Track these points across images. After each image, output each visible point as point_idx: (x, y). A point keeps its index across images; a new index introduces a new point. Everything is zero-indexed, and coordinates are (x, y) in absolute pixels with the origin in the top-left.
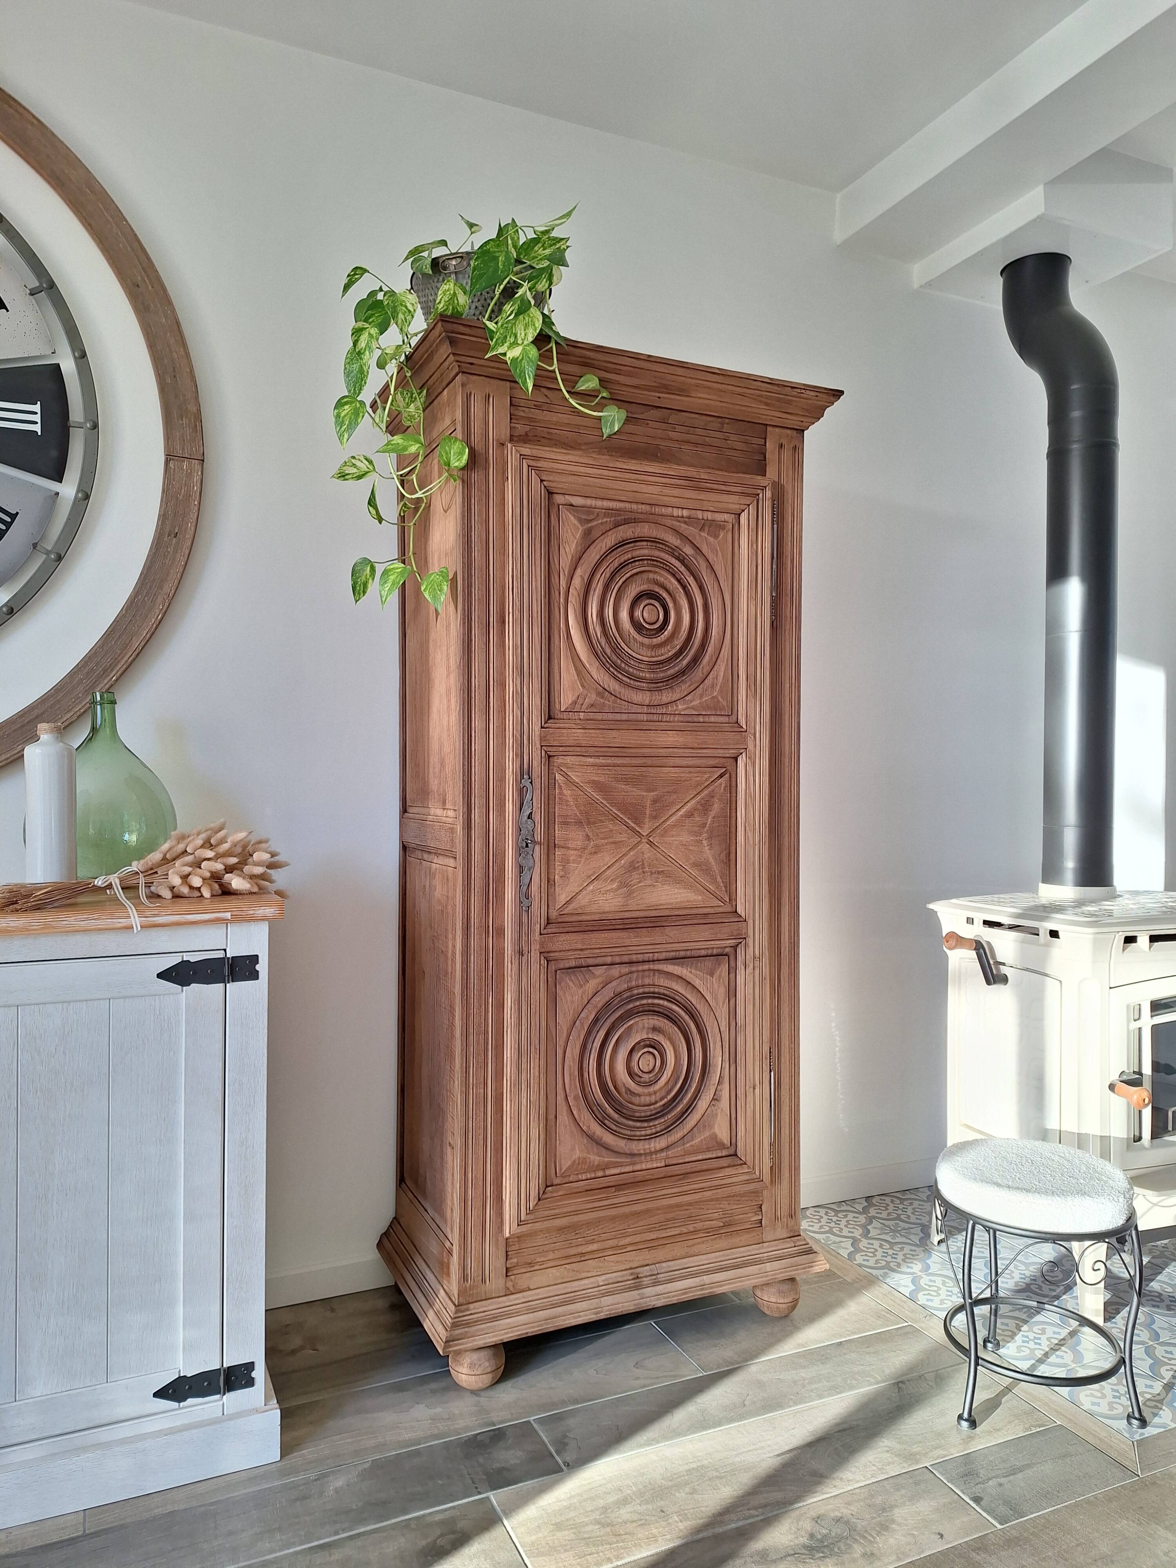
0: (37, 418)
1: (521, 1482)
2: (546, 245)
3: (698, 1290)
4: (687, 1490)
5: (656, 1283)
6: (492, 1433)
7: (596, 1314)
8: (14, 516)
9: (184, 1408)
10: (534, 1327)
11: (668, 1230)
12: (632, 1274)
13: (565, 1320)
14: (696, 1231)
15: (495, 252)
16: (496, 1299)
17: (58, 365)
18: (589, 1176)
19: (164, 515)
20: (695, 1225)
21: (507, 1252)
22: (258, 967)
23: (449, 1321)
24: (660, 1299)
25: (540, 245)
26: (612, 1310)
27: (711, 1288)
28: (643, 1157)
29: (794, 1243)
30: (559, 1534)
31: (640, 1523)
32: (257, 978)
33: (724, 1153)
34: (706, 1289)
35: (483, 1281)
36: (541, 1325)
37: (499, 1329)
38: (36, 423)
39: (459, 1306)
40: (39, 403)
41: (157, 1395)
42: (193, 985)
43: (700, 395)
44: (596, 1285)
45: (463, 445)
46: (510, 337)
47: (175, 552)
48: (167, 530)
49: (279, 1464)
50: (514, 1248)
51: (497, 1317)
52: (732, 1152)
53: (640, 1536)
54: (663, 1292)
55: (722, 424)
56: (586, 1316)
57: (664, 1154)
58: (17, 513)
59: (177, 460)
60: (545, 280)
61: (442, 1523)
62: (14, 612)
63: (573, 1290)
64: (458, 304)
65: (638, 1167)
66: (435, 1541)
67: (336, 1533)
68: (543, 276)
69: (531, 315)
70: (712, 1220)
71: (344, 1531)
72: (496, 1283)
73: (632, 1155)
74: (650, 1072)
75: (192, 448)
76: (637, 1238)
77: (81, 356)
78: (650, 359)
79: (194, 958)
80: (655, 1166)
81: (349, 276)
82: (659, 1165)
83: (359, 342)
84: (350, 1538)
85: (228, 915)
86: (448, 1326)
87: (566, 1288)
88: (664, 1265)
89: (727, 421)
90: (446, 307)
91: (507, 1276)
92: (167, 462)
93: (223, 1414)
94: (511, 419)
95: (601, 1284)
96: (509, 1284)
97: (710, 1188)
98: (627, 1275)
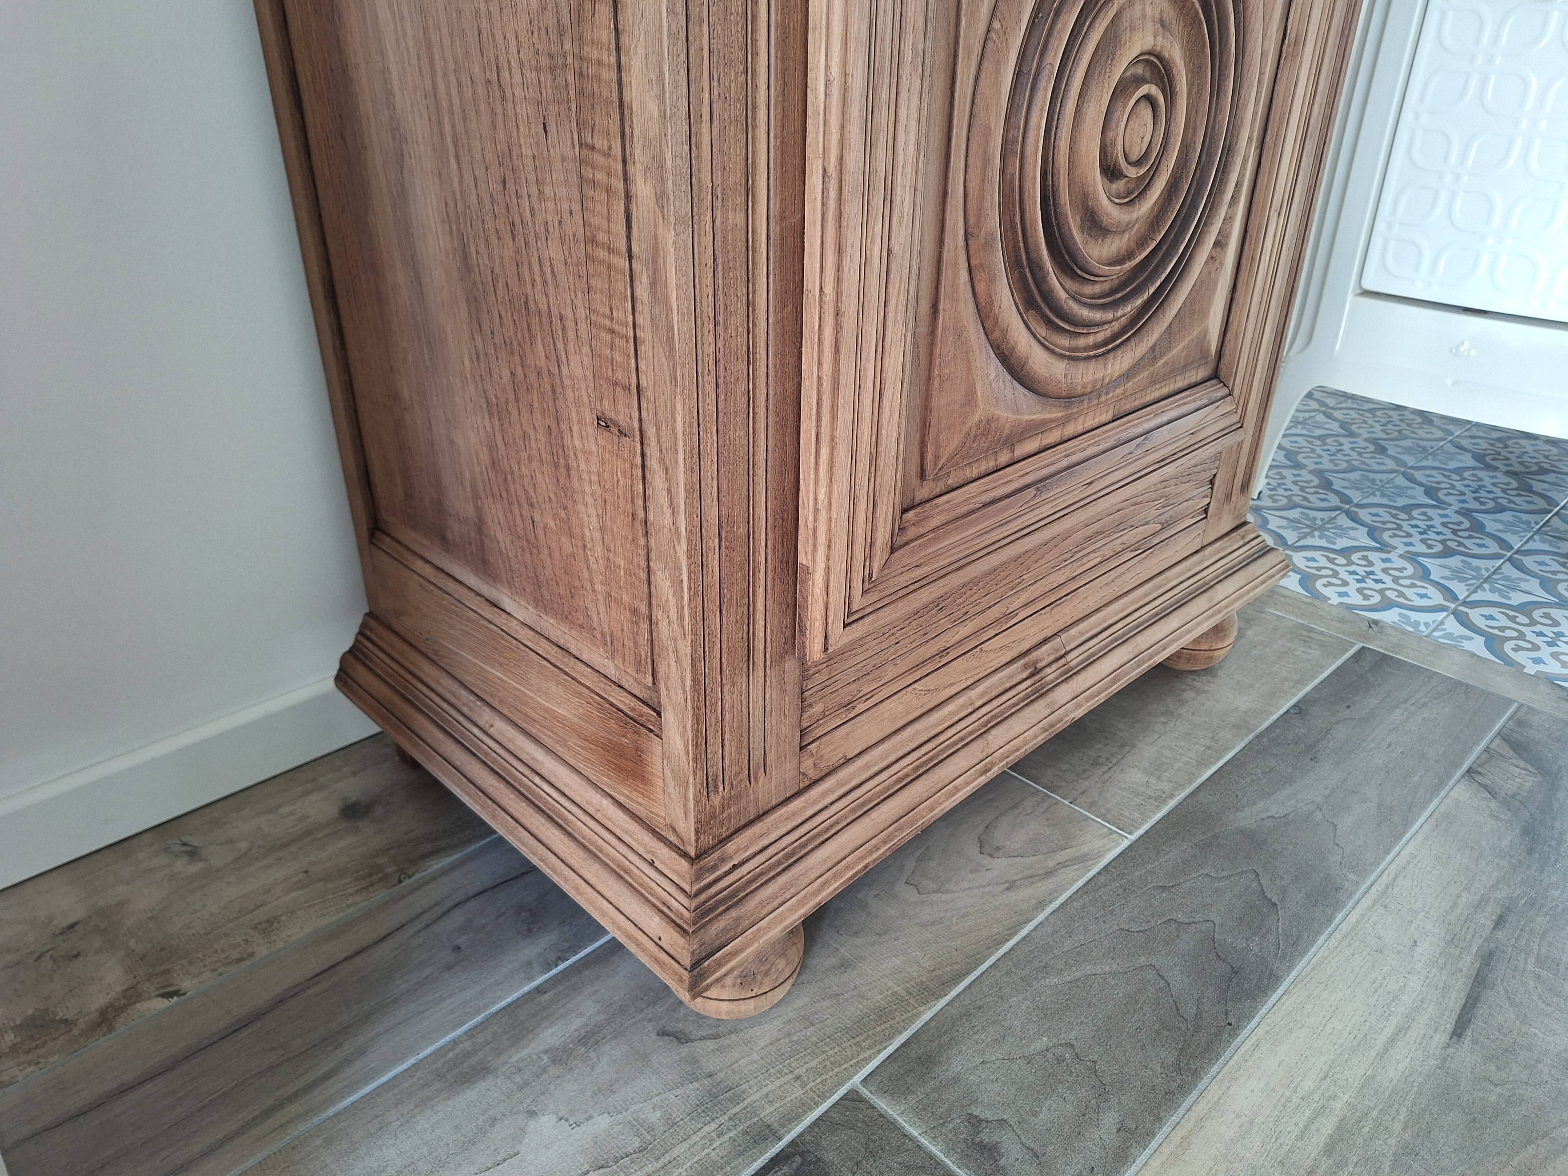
10: (877, 848)
12: (1025, 667)
13: (932, 809)
16: (782, 810)
20: (1124, 538)
21: (802, 695)
23: (680, 905)
24: (1080, 705)
28: (1086, 402)
33: (1200, 373)
35: (753, 776)
36: (889, 838)
37: (806, 881)
39: (698, 857)
44: (970, 709)
51: (793, 853)
52: (1211, 370)
57: (1122, 388)
72: (780, 771)
73: (1071, 398)
74: (1140, 161)
76: (1037, 590)
80: (1097, 419)
82: (1104, 419)
86: (681, 917)
88: (1073, 631)
91: (801, 749)
96: (806, 765)
98: (1018, 671)
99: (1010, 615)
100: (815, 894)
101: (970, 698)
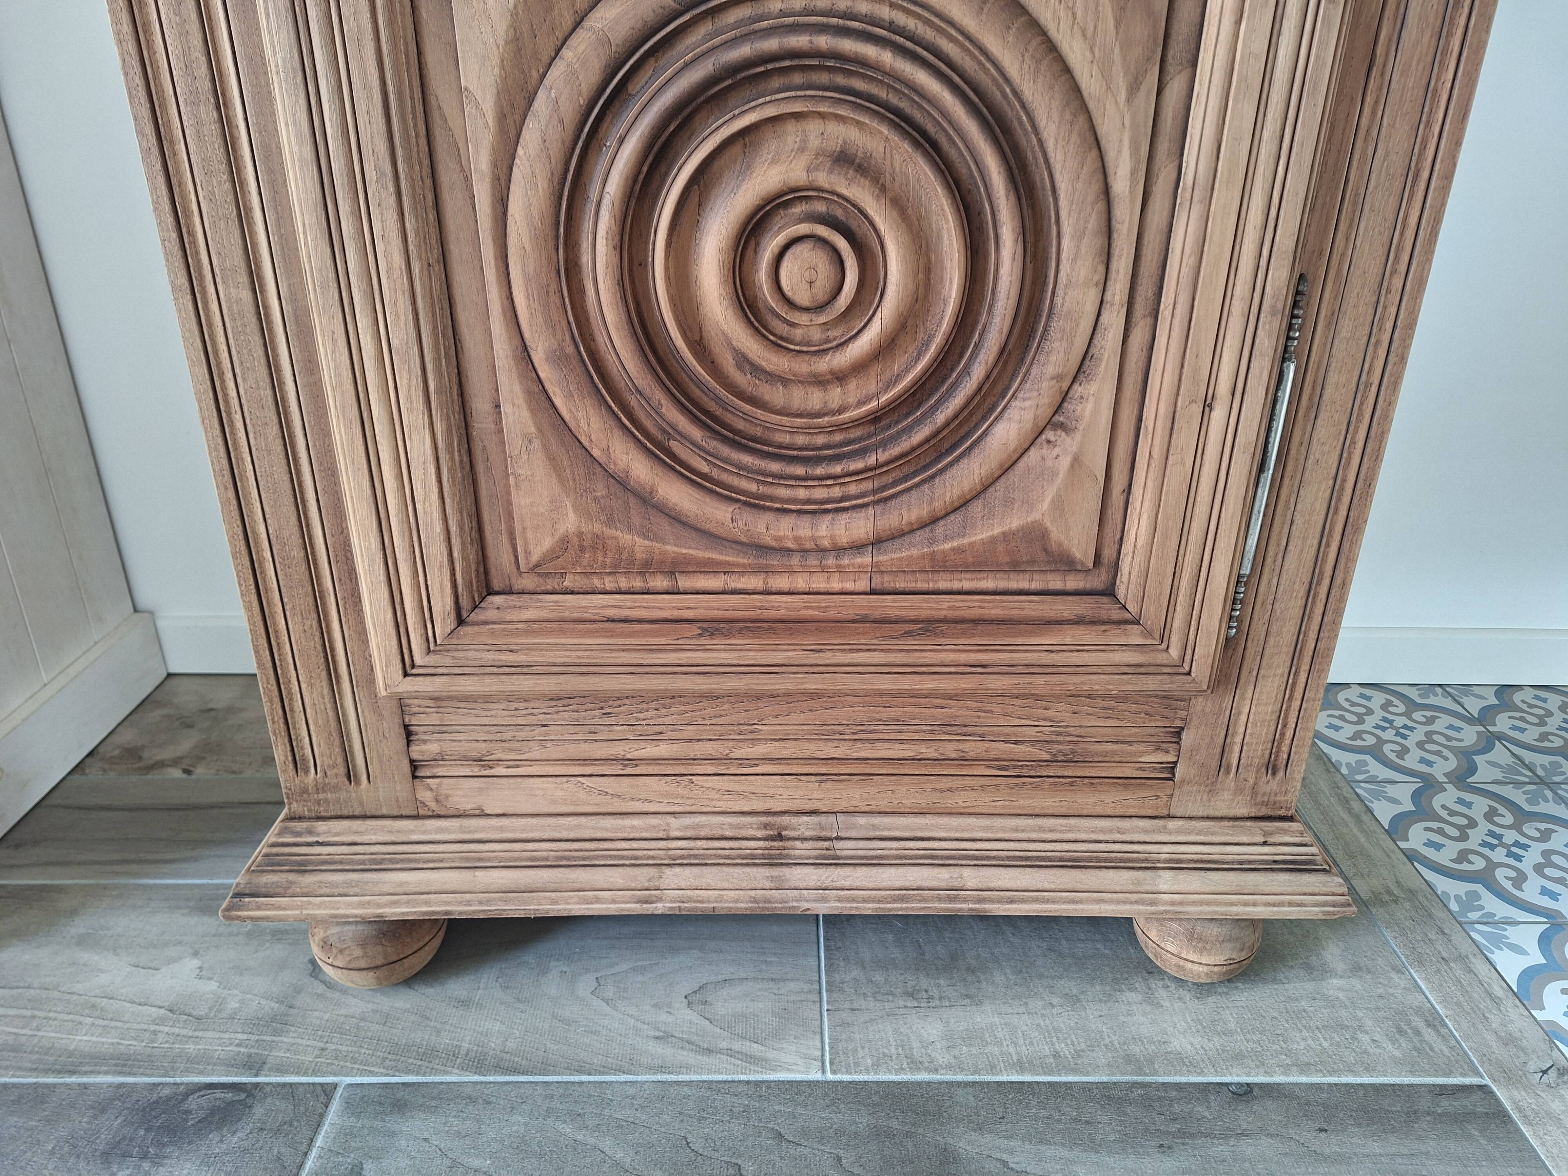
3: (940, 899)
5: (828, 861)
7: (642, 902)
11: (878, 745)
12: (766, 826)
16: (386, 822)
18: (624, 584)
20: (961, 746)
21: (406, 727)
24: (825, 900)
26: (690, 900)
27: (981, 900)
28: (795, 560)
29: (1266, 835)
33: (1073, 583)
34: (965, 900)
35: (351, 774)
37: (376, 890)
39: (291, 818)
44: (661, 835)
50: (422, 720)
52: (1097, 581)
54: (838, 884)
56: (614, 901)
57: (866, 559)
63: (599, 835)
65: (782, 582)
70: (1016, 742)
73: (762, 549)
74: (819, 308)
76: (788, 750)
80: (836, 586)
82: (849, 586)
87: (578, 826)
88: (862, 820)
91: (414, 777)
95: (674, 834)
96: (424, 795)
97: (1010, 670)
98: (751, 826)
99: (742, 761)
100: (379, 905)
101: (668, 824)
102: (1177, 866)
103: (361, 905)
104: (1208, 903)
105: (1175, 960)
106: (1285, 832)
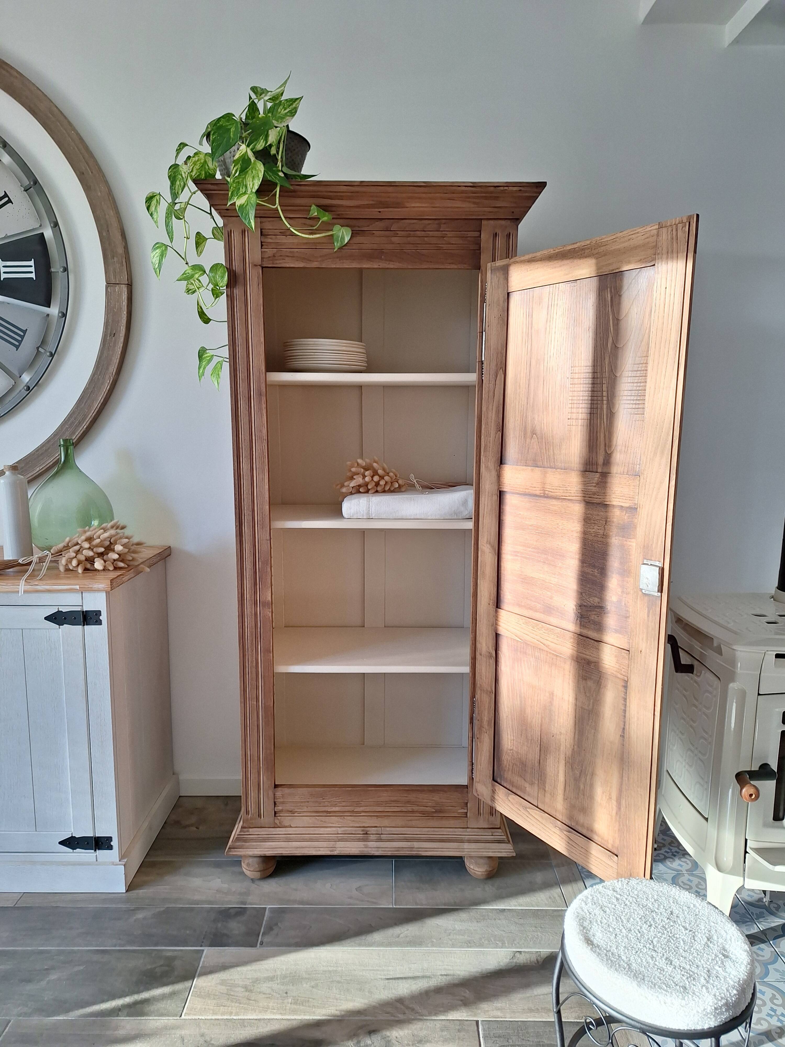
0: (33, 269)
1: (227, 946)
2: (285, 106)
3: (408, 851)
4: (313, 983)
5: (380, 840)
6: (240, 910)
7: (331, 851)
8: (25, 332)
9: (75, 853)
10: (287, 851)
11: (391, 808)
12: (363, 831)
14: (413, 812)
15: (227, 126)
16: (267, 829)
17: (43, 234)
19: (107, 322)
20: (412, 808)
21: (275, 802)
22: (101, 618)
24: (378, 851)
25: (281, 107)
26: (343, 851)
27: (419, 851)
29: (492, 833)
30: (220, 987)
31: (268, 996)
32: (101, 624)
34: (414, 851)
35: (259, 816)
37: (263, 847)
38: (32, 272)
39: (243, 828)
40: (33, 259)
41: (61, 843)
42: (65, 625)
43: (413, 205)
44: (336, 833)
45: (224, 270)
46: (242, 188)
47: (115, 346)
48: (109, 332)
49: (124, 895)
50: (279, 800)
53: (261, 1004)
54: (381, 847)
55: (439, 224)
56: (324, 851)
58: (27, 330)
59: (112, 286)
60: (262, 141)
61: (168, 958)
62: (31, 389)
63: (319, 833)
64: (209, 169)
66: (155, 968)
67: (115, 946)
68: (261, 138)
69: (257, 169)
70: (426, 807)
71: (120, 946)
72: (267, 818)
75: (120, 277)
76: (368, 809)
77: (56, 225)
78: (362, 184)
79: (64, 610)
81: (177, 150)
83: (151, 207)
84: (120, 951)
85: (78, 587)
86: (235, 839)
88: (388, 829)
89: (444, 221)
90: (198, 174)
91: (275, 816)
92: (107, 288)
93: (97, 861)
94: (262, 245)
95: (340, 832)
96: (277, 821)
98: (359, 831)
99: (357, 812)
101: (338, 830)
102: (469, 841)
103: (260, 851)
104: (477, 852)
105: (473, 871)
106: (498, 832)
